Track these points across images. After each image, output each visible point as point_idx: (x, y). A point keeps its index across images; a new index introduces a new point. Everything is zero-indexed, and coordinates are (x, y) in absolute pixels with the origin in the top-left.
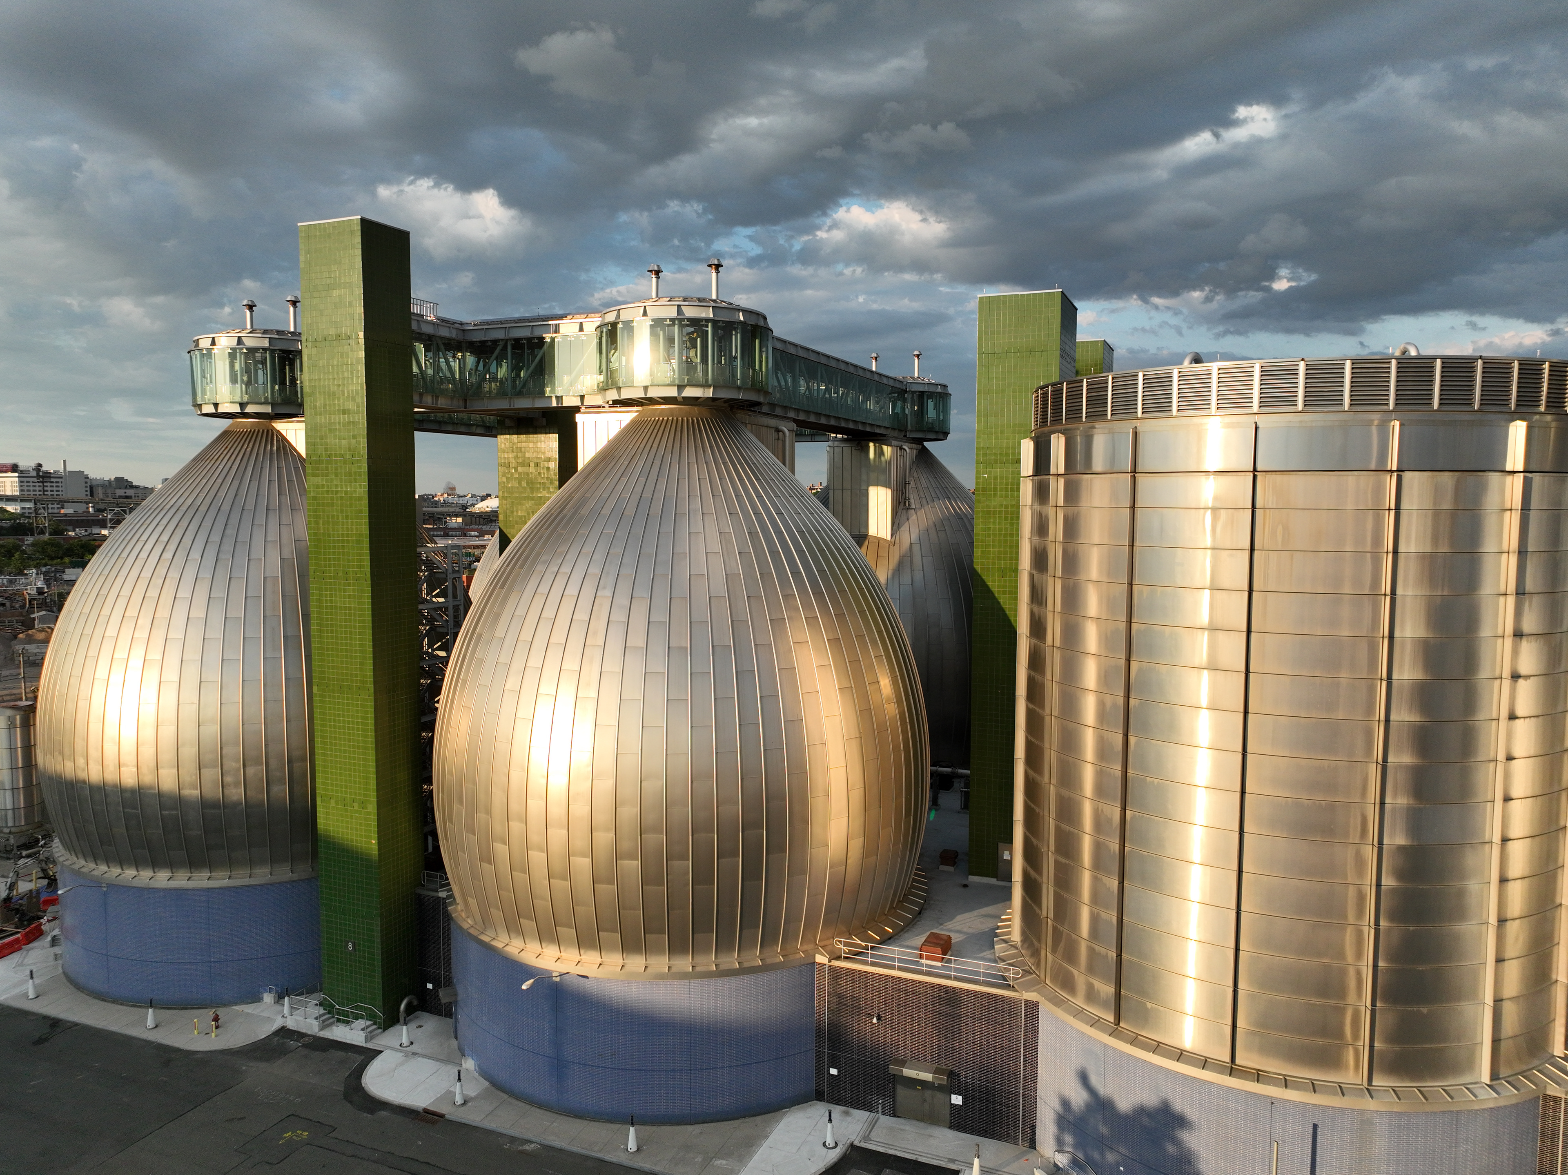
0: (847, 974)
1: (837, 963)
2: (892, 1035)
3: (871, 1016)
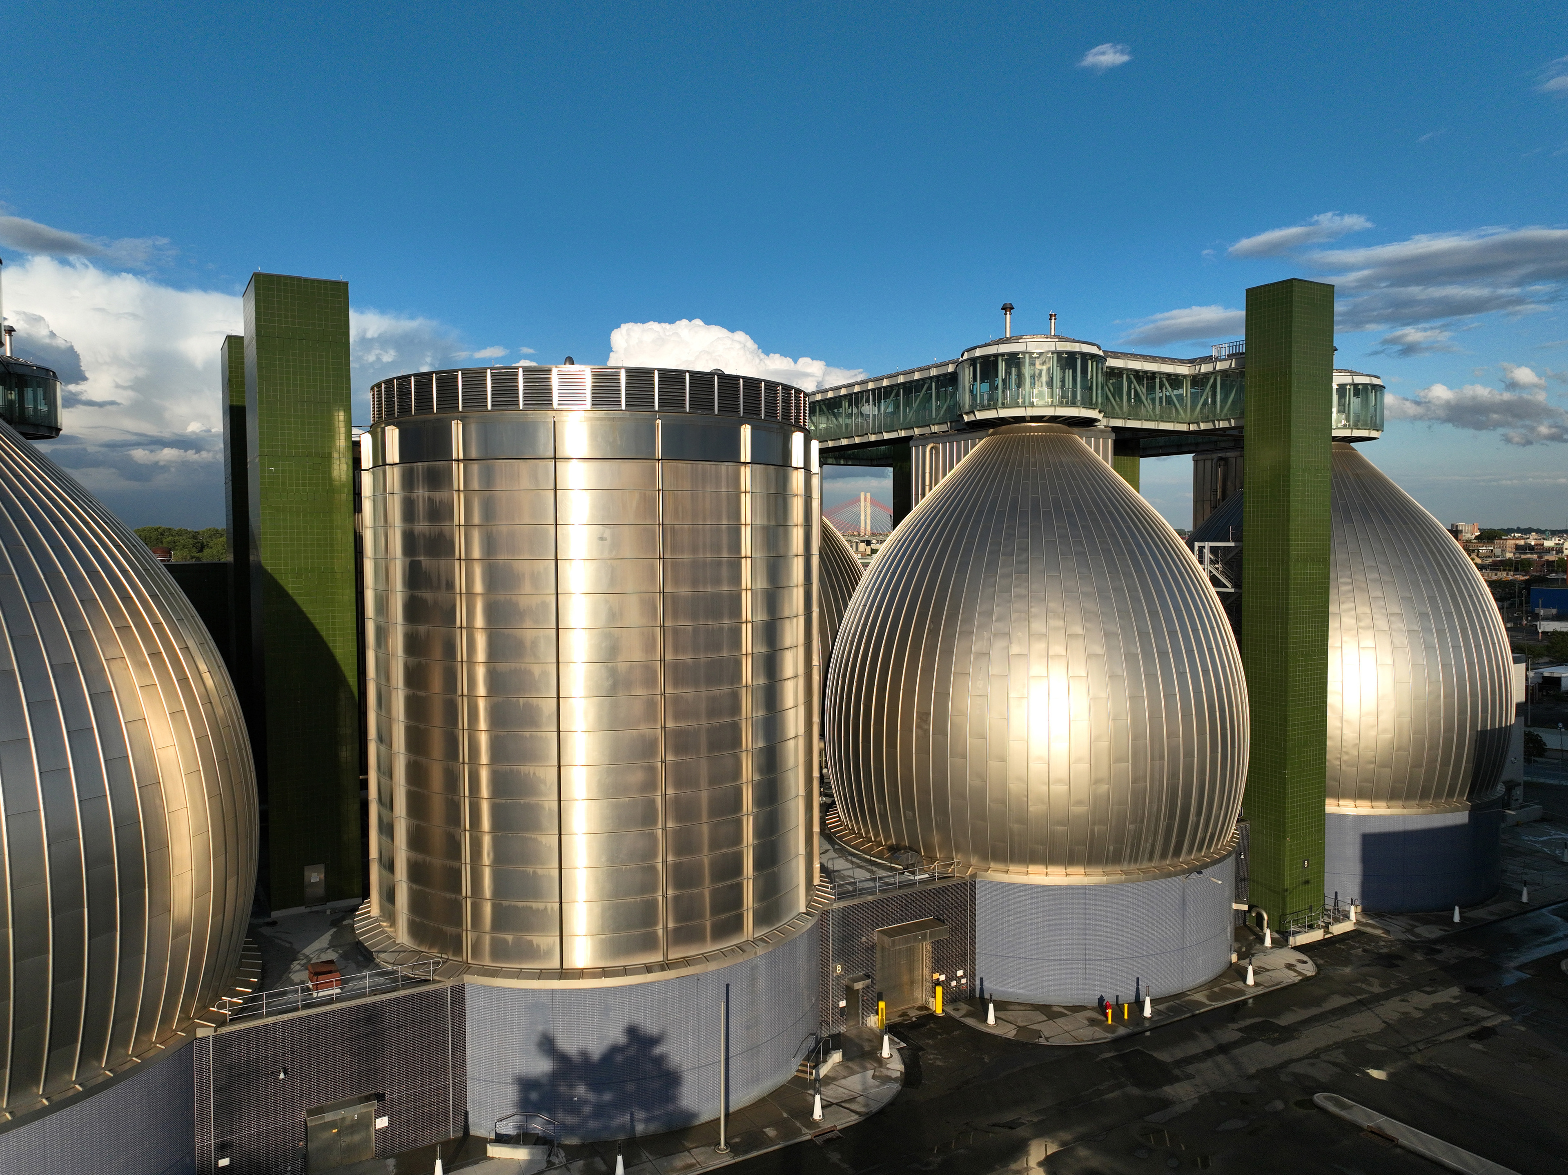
0: (239, 1038)
1: (224, 1030)
2: (301, 1085)
3: (275, 1074)
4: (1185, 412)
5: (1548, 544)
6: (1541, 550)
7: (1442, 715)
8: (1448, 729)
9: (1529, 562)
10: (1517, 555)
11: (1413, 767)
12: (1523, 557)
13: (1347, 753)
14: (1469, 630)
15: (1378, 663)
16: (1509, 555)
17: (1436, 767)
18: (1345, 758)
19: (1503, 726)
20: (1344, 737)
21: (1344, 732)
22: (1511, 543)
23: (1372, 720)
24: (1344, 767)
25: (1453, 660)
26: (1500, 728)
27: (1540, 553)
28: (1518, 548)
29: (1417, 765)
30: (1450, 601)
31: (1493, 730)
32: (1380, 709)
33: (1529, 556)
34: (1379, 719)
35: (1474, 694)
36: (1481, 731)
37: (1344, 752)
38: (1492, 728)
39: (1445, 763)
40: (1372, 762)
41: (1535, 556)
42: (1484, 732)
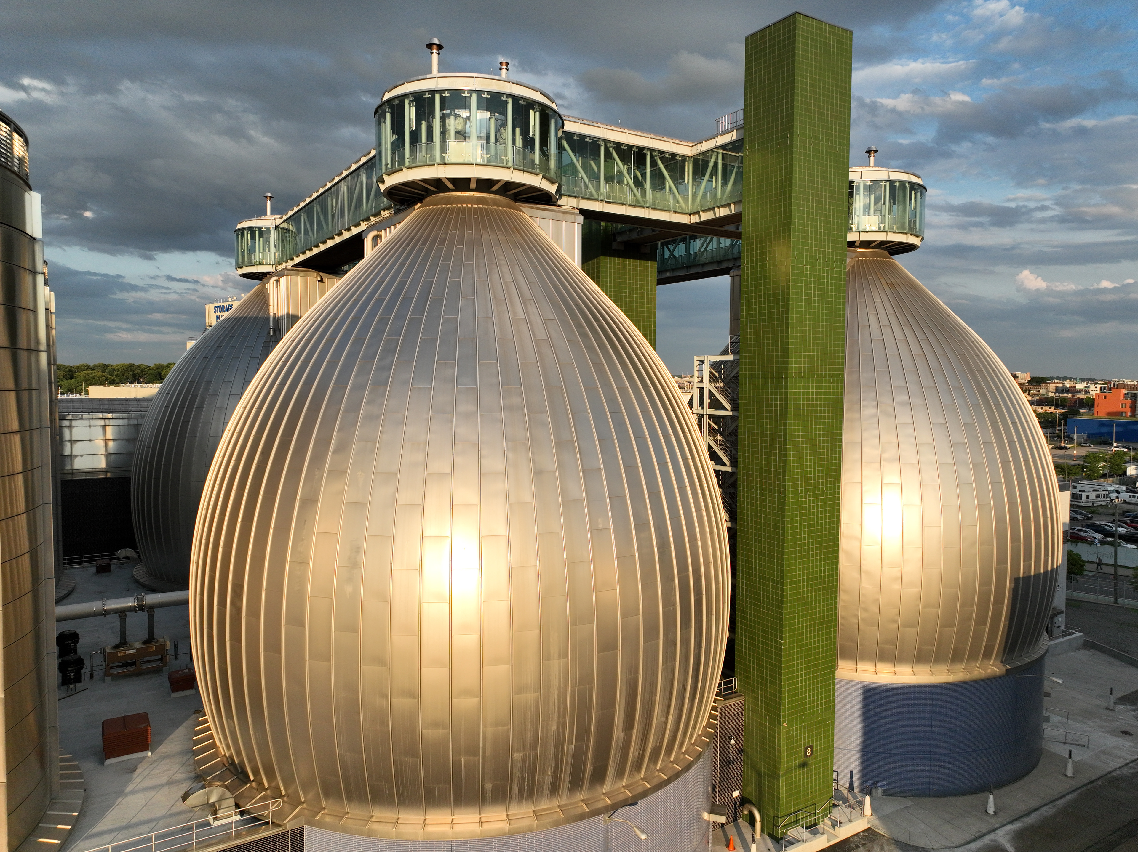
4: (686, 200)
5: (1080, 386)
6: (1074, 391)
7: (979, 566)
8: (985, 582)
9: (1064, 400)
10: (1057, 395)
11: (942, 626)
12: (1061, 395)
13: (865, 610)
14: (1012, 464)
15: (904, 503)
16: (1051, 394)
17: (970, 626)
18: (863, 615)
19: (1049, 569)
20: (863, 591)
21: (862, 586)
22: (1052, 386)
23: (895, 571)
24: (862, 626)
25: (991, 499)
26: (1046, 572)
27: (1074, 393)
28: (1057, 390)
29: (947, 624)
30: (990, 429)
31: (1037, 576)
32: (905, 557)
33: (1065, 395)
34: (905, 570)
35: (1015, 539)
36: (1023, 577)
37: (862, 608)
38: (1037, 573)
39: (981, 621)
40: (894, 621)
41: (1070, 396)
42: (1027, 578)
